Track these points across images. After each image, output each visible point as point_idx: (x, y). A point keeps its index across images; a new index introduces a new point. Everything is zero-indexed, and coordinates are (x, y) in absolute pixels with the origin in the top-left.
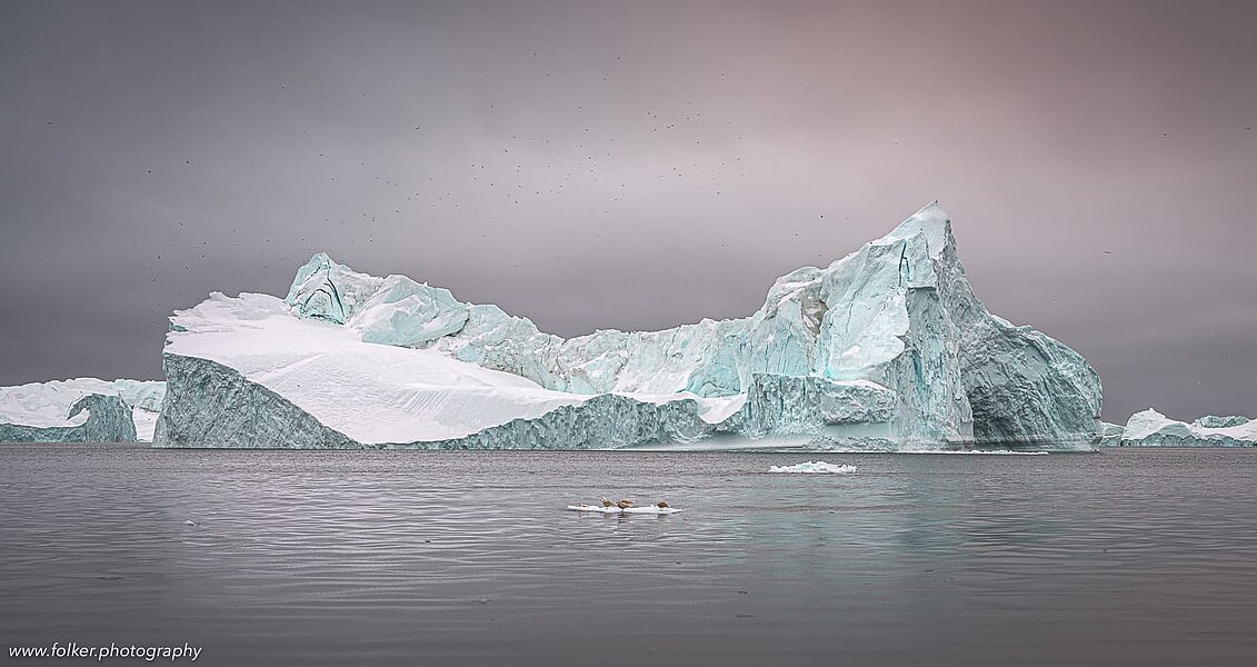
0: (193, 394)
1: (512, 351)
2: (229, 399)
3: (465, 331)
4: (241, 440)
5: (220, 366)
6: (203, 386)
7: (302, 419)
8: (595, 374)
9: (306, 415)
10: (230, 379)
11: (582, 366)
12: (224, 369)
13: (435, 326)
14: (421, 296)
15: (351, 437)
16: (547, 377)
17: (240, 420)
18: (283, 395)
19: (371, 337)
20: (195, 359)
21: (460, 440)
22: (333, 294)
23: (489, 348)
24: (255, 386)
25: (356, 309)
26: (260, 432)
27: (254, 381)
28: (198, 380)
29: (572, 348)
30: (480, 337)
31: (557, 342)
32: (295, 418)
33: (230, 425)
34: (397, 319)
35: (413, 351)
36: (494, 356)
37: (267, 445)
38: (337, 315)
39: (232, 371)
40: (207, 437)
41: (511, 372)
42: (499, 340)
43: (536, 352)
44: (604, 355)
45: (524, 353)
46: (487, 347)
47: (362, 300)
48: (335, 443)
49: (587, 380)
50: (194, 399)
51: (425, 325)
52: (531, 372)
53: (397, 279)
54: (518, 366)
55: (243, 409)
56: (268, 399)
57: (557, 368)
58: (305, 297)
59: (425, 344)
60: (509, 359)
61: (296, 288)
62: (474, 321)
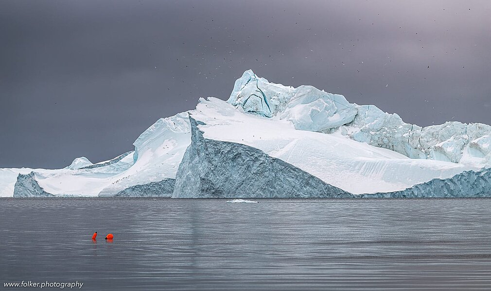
0: (227, 164)
1: (388, 135)
2: (255, 168)
3: (355, 122)
4: (264, 193)
5: (249, 147)
6: (234, 159)
7: (309, 179)
8: (449, 150)
9: (312, 177)
10: (256, 155)
11: (440, 145)
12: (252, 149)
13: (335, 119)
14: (325, 100)
15: (346, 190)
16: (412, 152)
17: (263, 180)
18: (296, 165)
19: (301, 126)
20: (229, 143)
21: (401, 191)
22: (263, 98)
23: (373, 133)
24: (275, 160)
25: (281, 108)
26: (278, 187)
27: (275, 156)
28: (231, 156)
29: (429, 133)
30: (367, 126)
31: (417, 129)
32: (304, 179)
33: (256, 183)
34: (314, 114)
35: (323, 134)
36: (376, 138)
37: (284, 195)
38: (265, 110)
39: (257, 151)
40: (237, 191)
41: (386, 148)
42: (379, 128)
43: (404, 135)
44: (452, 138)
45: (396, 136)
46: (371, 132)
47: (285, 102)
48: (334, 194)
49: (445, 153)
50: (228, 168)
51: (329, 118)
52: (399, 148)
53: (308, 88)
54: (391, 144)
55: (266, 174)
56: (283, 167)
57: (419, 146)
58: (243, 99)
59: (330, 131)
60: (386, 140)
61: (235, 93)
62: (362, 115)
